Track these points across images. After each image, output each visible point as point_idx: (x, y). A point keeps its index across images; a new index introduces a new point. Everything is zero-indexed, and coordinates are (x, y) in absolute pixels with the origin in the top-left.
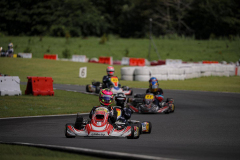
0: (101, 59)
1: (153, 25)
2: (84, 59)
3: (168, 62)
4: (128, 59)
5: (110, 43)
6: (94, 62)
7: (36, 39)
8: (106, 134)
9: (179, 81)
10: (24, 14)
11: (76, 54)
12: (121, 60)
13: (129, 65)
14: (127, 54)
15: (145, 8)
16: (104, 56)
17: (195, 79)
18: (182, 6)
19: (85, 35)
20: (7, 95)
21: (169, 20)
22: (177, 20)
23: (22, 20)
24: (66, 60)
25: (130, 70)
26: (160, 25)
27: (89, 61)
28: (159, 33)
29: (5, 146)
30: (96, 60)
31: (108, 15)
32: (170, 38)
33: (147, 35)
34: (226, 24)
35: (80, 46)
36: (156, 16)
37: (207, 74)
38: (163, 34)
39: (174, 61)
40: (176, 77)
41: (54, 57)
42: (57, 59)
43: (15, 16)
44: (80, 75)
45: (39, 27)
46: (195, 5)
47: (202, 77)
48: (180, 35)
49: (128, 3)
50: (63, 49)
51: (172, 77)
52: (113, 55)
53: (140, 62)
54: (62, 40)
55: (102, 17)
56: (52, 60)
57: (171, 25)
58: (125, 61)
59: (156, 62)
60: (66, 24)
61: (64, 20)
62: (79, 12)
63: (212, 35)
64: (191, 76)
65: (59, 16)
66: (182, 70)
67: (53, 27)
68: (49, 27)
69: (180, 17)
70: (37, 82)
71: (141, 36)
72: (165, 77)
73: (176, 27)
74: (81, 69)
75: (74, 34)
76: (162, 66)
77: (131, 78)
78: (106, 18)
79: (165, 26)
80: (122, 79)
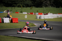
0: (31, 13)
1: (45, 4)
2: (26, 13)
3: (49, 14)
4: (38, 13)
5: (33, 9)
6: (29, 14)
7: (13, 8)
8: (27, 33)
9: (52, 19)
10: (10, 1)
11: (24, 12)
12: (36, 13)
13: (38, 15)
14: (38, 12)
17: (56, 18)
19: (26, 7)
20: (6, 23)
21: (49, 3)
22: (51, 2)
23: (9, 3)
24: (21, 13)
25: (39, 16)
26: (47, 4)
28: (46, 6)
29: (6, 36)
32: (49, 7)
33: (43, 7)
35: (25, 10)
36: (45, 2)
37: (59, 17)
38: (47, 6)
39: (50, 14)
40: (51, 18)
41: (18, 13)
42: (19, 13)
43: (8, 2)
44: (25, 17)
45: (14, 5)
47: (58, 18)
48: (52, 7)
50: (21, 11)
51: (50, 18)
52: (34, 12)
53: (41, 14)
54: (20, 8)
56: (17, 13)
57: (49, 4)
58: (37, 14)
59: (45, 14)
60: (21, 4)
61: (21, 3)
64: (55, 18)
65: (19, 2)
66: (52, 16)
67: (18, 5)
68: (17, 5)
69: (52, 2)
70: (14, 19)
71: (41, 7)
72: (48, 18)
73: (51, 4)
74: (25, 16)
75: (23, 7)
76: (47, 15)
77: (39, 18)
78: (32, 2)
79: (48, 4)
80: (36, 18)
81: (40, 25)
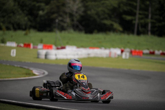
0: (25, 45)
1: (59, 24)
2: (14, 45)
4: (42, 45)
5: (31, 35)
11: (9, 41)
13: (43, 49)
14: (41, 42)
15: (53, 13)
16: (27, 43)
18: (77, 12)
19: (15, 29)
24: (3, 45)
25: (43, 52)
26: (62, 24)
27: (18, 46)
28: (62, 29)
30: (22, 45)
31: (30, 17)
34: (105, 24)
35: (12, 36)
37: (92, 55)
44: (12, 54)
46: (85, 12)
49: (43, 10)
53: (50, 47)
54: (1, 32)
55: (26, 18)
58: (40, 46)
59: (59, 47)
60: (3, 22)
62: (11, 15)
63: (96, 31)
66: (76, 53)
69: (75, 19)
71: (51, 31)
72: (65, 57)
73: (73, 26)
74: (12, 51)
75: (8, 29)
76: (63, 51)
77: (43, 57)
79: (65, 25)
80: (38, 57)
81: (46, 73)
